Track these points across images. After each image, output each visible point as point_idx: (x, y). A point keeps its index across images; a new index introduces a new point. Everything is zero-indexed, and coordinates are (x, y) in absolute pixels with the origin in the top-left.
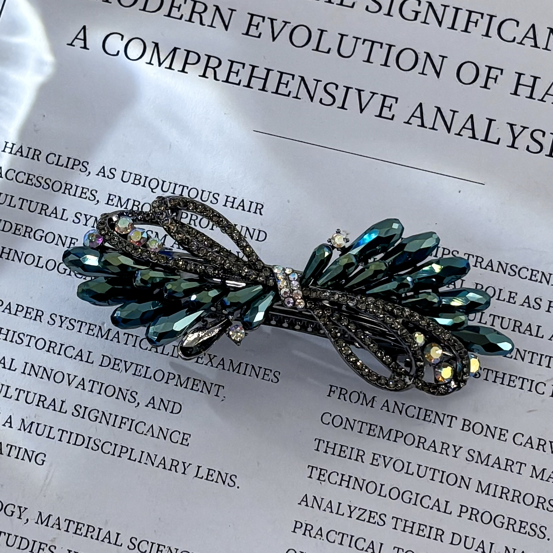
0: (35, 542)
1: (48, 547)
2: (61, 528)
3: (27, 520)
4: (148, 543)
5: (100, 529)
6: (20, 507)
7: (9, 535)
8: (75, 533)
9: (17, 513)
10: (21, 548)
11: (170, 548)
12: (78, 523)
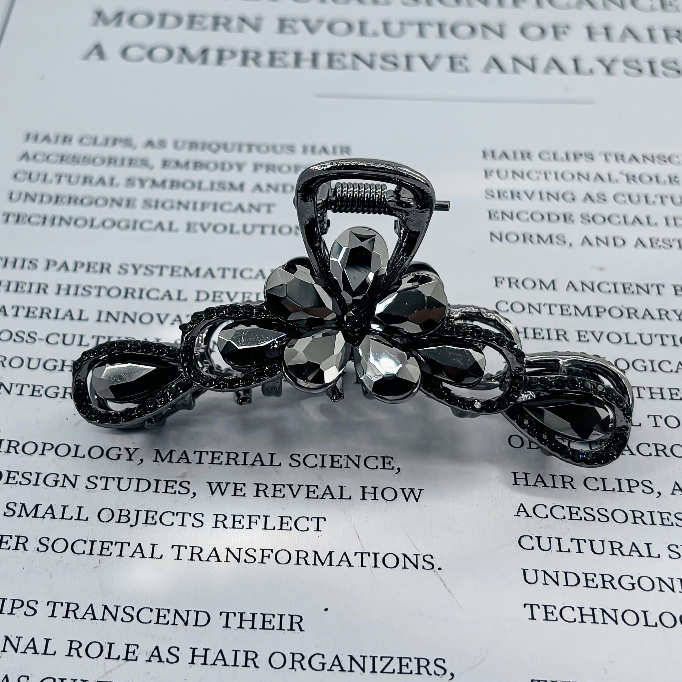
0: (158, 481)
1: (178, 483)
2: (190, 461)
3: (142, 460)
4: (316, 456)
5: (245, 454)
6: (127, 449)
7: (120, 479)
8: (212, 463)
9: (125, 455)
10: (140, 490)
11: (348, 457)
12: (213, 453)
